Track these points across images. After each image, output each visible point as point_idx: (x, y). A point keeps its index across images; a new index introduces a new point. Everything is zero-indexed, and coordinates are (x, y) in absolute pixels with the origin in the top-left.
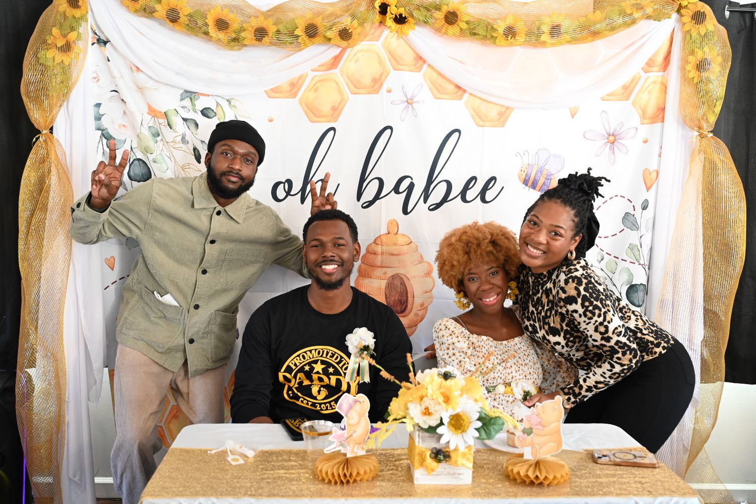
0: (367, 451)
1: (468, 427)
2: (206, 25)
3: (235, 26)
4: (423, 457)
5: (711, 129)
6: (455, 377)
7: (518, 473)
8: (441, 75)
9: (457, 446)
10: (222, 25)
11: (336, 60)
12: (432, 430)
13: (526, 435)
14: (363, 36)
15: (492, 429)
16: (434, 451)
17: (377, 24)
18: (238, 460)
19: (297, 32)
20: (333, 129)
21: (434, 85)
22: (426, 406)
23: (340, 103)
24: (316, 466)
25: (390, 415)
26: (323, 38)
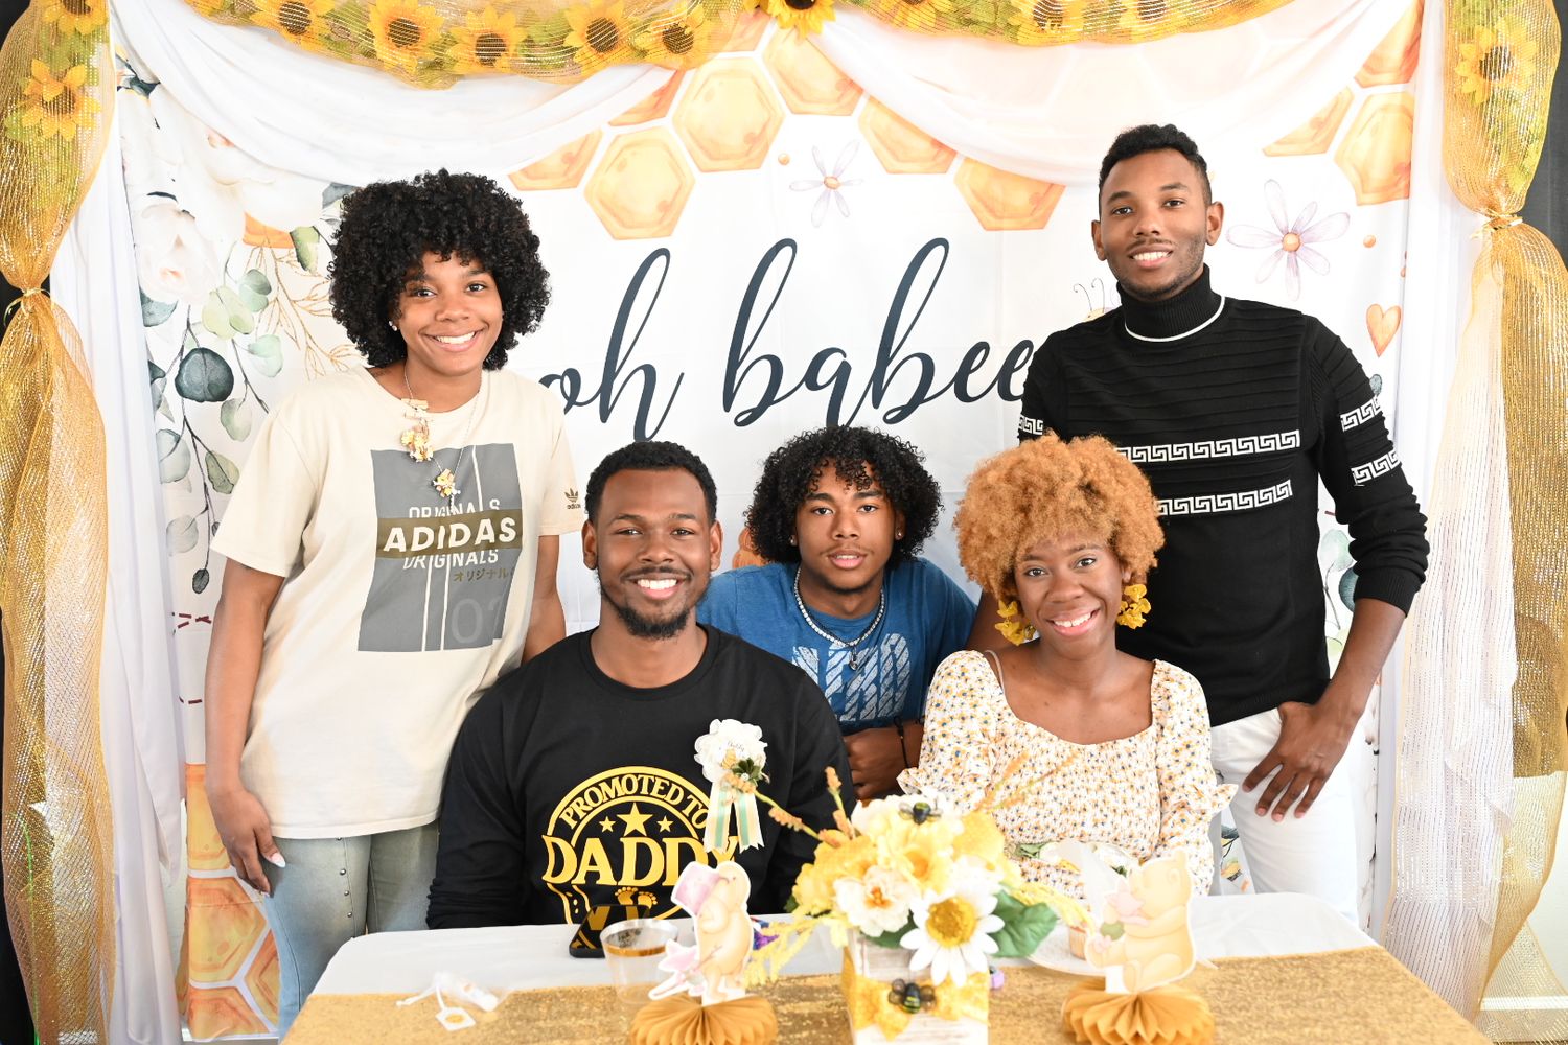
0: (748, 991)
1: (973, 929)
2: (369, 35)
3: (432, 34)
4: (874, 1001)
5: (1518, 209)
6: (939, 816)
7: (1095, 1028)
8: (898, 119)
9: (948, 974)
10: (403, 32)
11: (664, 96)
12: (891, 939)
13: (1108, 937)
14: (719, 41)
15: (1028, 933)
16: (898, 988)
17: (751, 11)
18: (460, 1019)
19: (572, 40)
20: (664, 252)
21: (883, 142)
22: (876, 886)
23: (677, 193)
24: (634, 1029)
25: (796, 905)
26: (626, 53)
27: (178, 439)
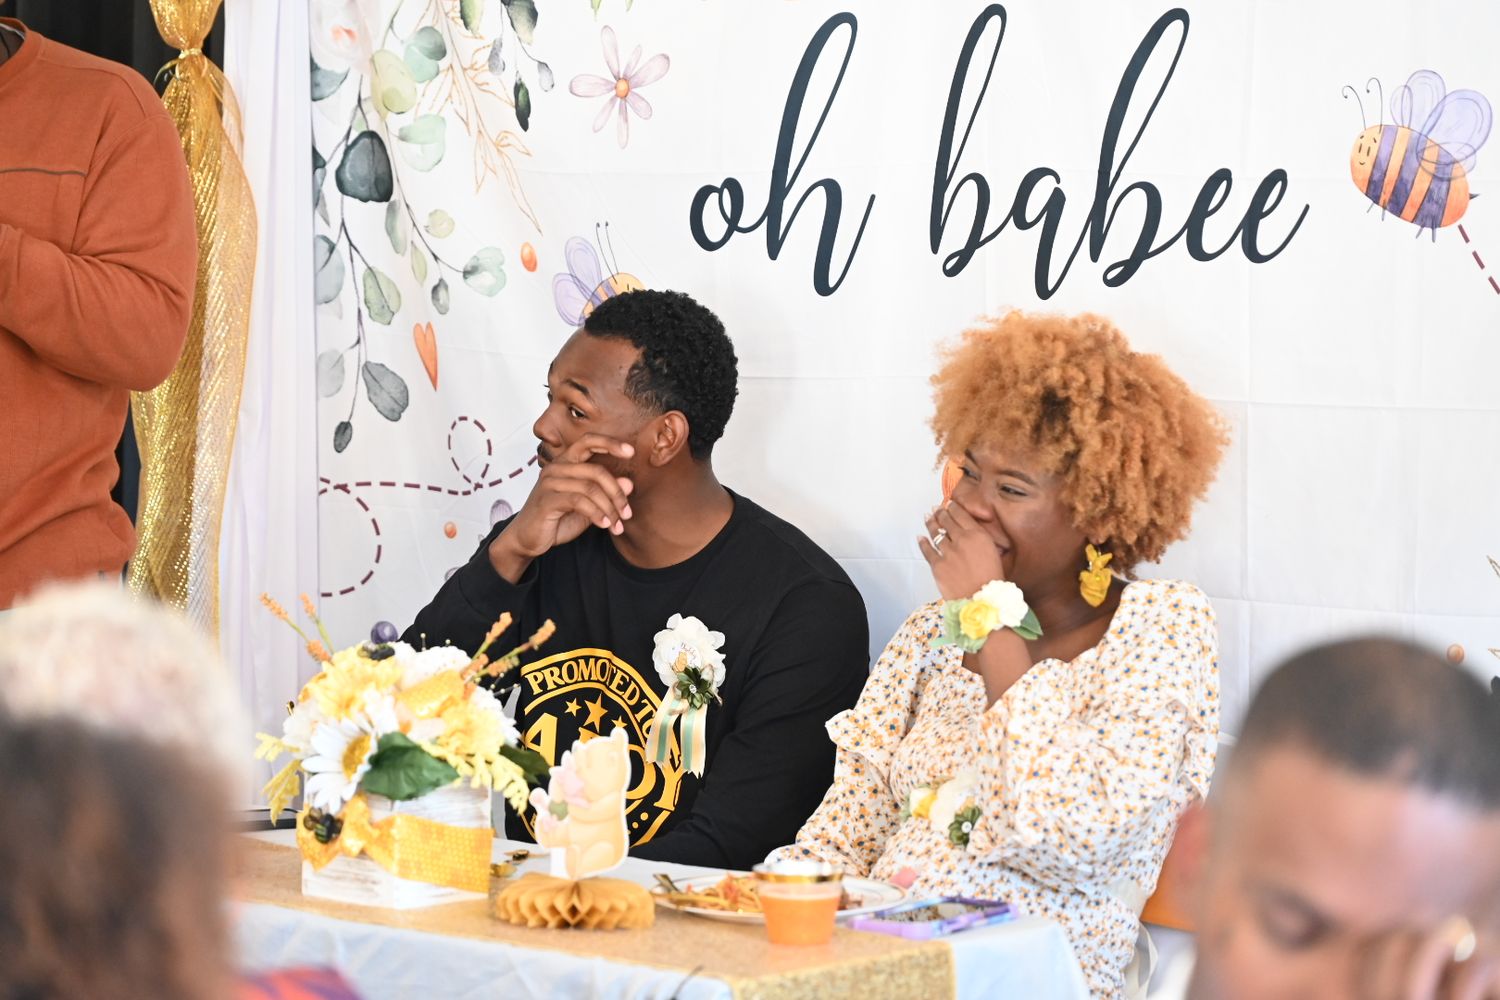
13: (555, 817)
16: (315, 814)
20: (848, 18)
27: (332, 248)
